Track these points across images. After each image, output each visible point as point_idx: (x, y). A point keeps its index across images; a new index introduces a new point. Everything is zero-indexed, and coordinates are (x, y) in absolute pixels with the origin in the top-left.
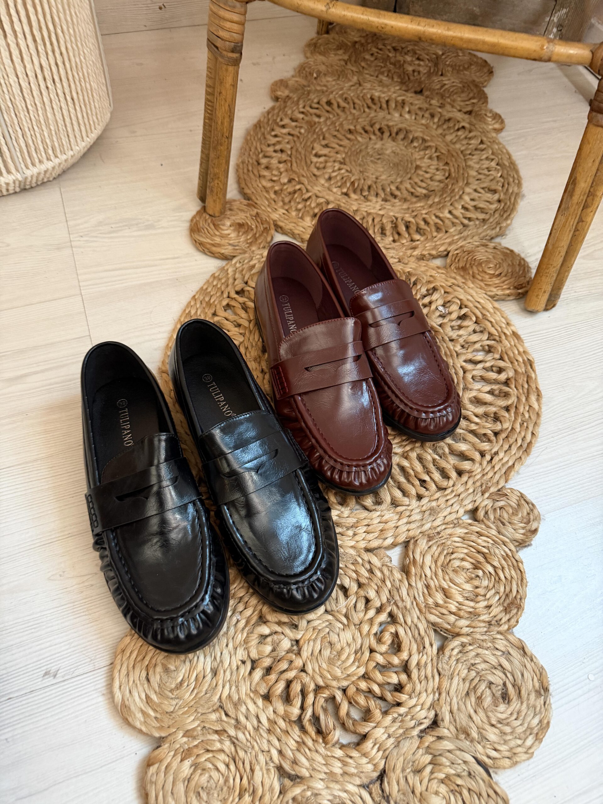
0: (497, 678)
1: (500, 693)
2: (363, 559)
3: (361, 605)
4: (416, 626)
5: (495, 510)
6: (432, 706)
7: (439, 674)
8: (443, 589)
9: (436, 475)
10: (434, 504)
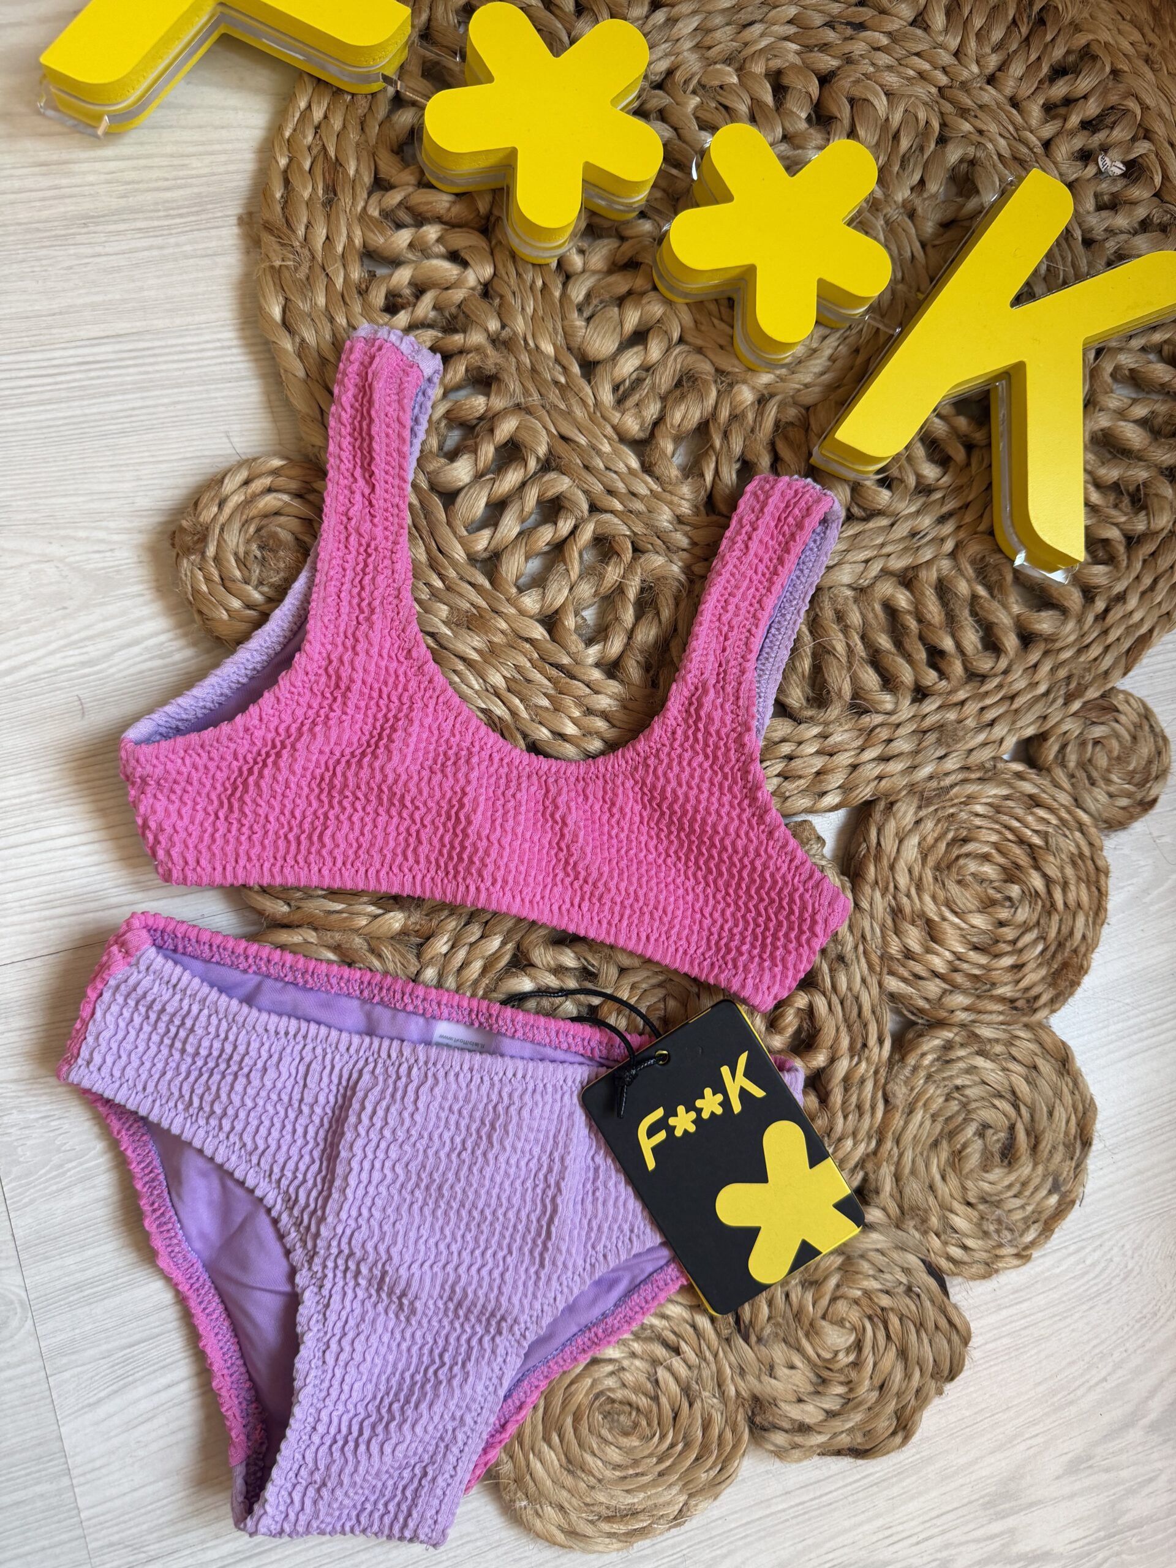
0: (998, 1114)
1: (999, 1144)
4: (857, 998)
5: (1083, 744)
6: (861, 1165)
7: (886, 1101)
8: (929, 922)
9: (971, 638)
10: (952, 716)
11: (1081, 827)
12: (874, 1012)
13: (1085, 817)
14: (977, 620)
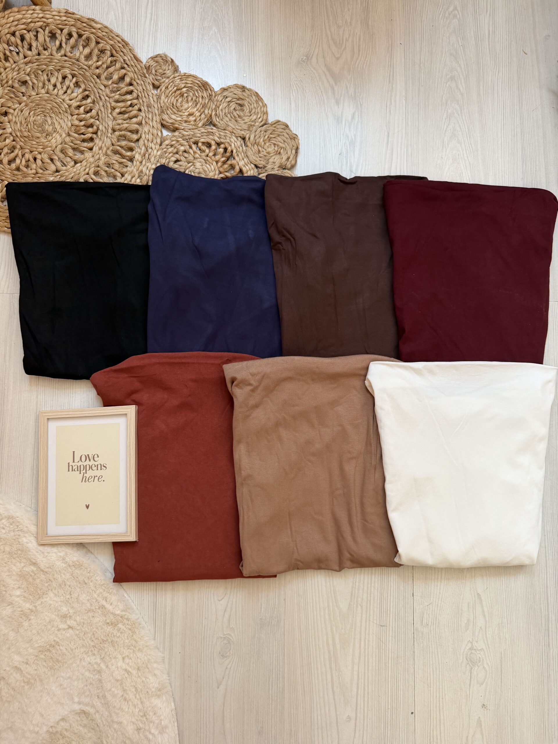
0: (233, 106)
1: (239, 107)
2: (165, 148)
3: (186, 155)
4: (202, 133)
5: (156, 74)
6: (236, 137)
7: (225, 130)
8: (189, 115)
9: (129, 97)
10: (145, 104)
11: (174, 78)
12: (205, 129)
13: (172, 76)
14: (125, 95)
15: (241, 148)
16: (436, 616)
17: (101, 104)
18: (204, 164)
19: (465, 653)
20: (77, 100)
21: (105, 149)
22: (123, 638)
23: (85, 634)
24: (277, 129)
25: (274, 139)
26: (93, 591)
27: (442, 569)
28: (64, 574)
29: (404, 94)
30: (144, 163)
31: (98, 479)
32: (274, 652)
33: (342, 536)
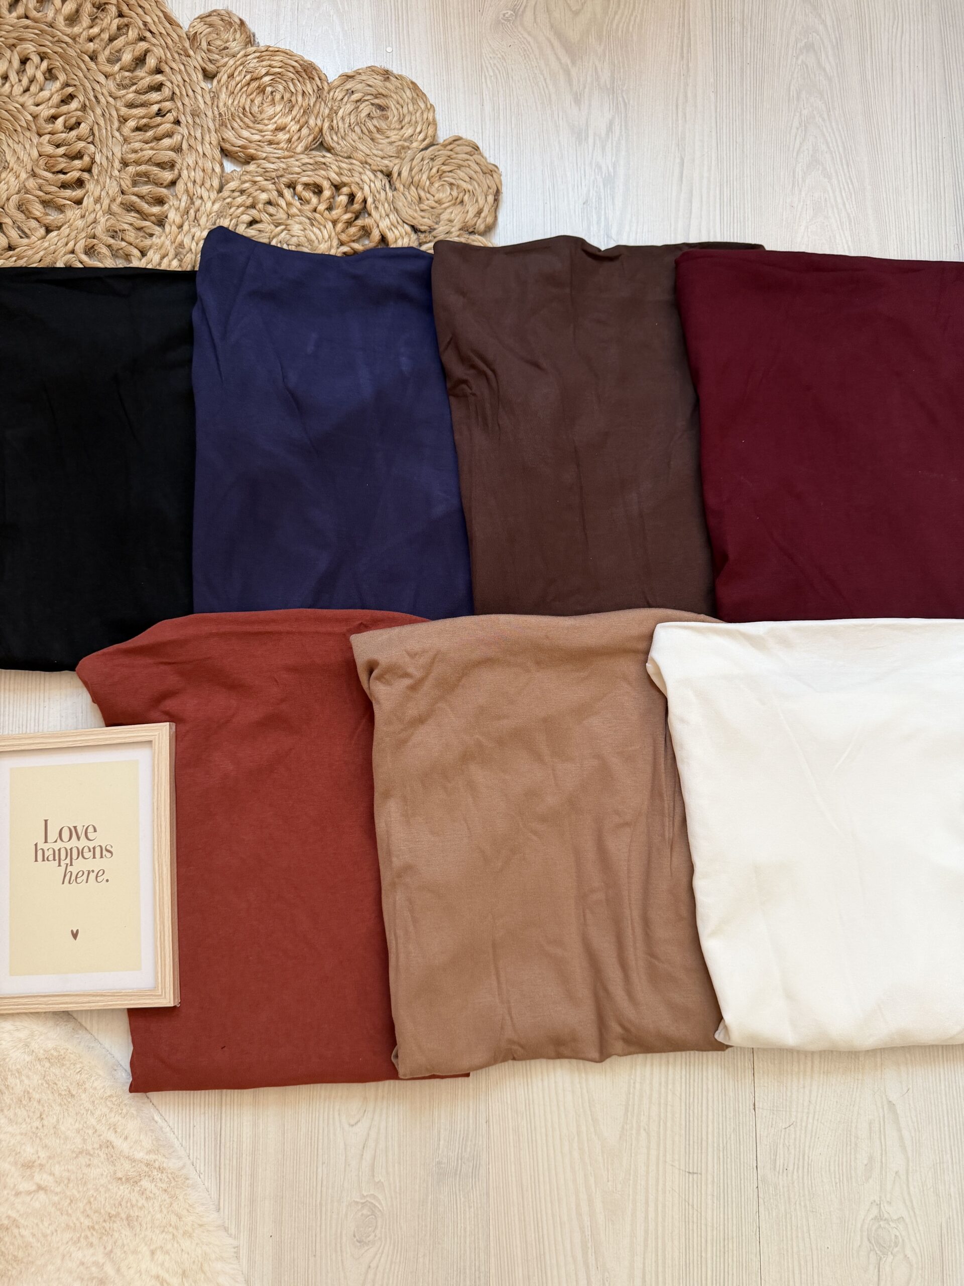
0: (365, 109)
1: (378, 111)
2: (229, 197)
3: (271, 209)
4: (303, 164)
5: (208, 50)
6: (374, 172)
7: (350, 157)
8: (276, 129)
9: (154, 96)
10: (188, 110)
11: (246, 56)
12: (311, 158)
13: (242, 53)
14: (147, 92)
15: (383, 193)
16: (804, 1151)
17: (99, 111)
18: (308, 226)
19: (866, 1226)
20: (50, 105)
21: (106, 202)
22: (151, 1209)
23: (71, 1201)
24: (457, 154)
25: (450, 174)
26: (87, 1111)
27: (813, 1053)
28: (28, 1077)
29: (712, 80)
30: (186, 227)
31: (97, 877)
32: (468, 1233)
33: (606, 990)
